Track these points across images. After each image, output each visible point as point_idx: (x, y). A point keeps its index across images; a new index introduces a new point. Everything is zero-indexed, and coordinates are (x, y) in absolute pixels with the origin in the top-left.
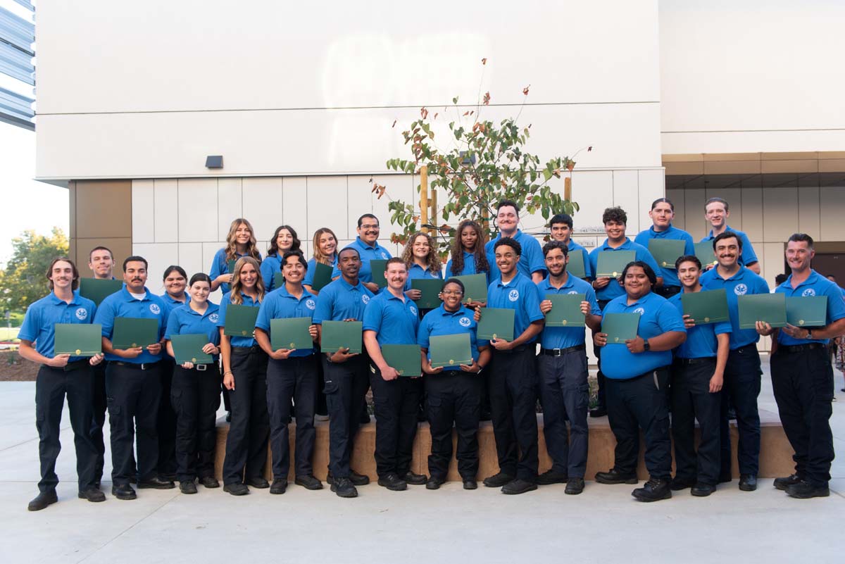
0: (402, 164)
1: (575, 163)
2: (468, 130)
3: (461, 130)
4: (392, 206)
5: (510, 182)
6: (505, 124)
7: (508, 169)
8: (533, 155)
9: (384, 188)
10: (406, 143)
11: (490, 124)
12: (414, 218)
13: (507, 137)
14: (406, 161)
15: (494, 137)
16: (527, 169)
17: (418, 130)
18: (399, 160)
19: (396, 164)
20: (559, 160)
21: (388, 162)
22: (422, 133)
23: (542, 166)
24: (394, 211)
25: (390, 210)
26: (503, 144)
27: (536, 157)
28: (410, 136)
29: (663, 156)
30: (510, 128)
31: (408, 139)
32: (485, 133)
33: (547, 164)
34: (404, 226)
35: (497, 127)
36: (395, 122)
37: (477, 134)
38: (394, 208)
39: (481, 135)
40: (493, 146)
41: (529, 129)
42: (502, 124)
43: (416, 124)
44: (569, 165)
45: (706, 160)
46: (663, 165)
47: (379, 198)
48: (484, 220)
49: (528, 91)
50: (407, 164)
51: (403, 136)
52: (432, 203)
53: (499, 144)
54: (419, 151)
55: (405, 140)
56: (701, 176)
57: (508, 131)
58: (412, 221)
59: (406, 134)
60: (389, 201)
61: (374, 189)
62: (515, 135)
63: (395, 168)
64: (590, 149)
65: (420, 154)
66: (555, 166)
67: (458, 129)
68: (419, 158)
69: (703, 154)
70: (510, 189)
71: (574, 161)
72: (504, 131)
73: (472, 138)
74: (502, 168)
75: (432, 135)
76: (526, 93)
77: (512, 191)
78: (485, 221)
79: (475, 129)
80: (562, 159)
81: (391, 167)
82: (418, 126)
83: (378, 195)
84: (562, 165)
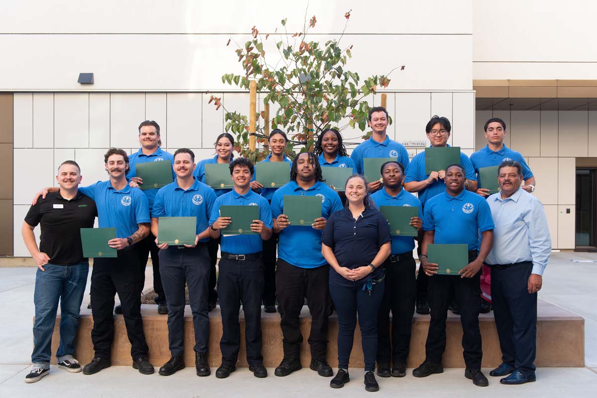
0: (236, 80)
1: (389, 80)
2: (296, 49)
3: (289, 48)
4: (228, 116)
5: (331, 97)
6: (329, 45)
7: (331, 85)
8: (353, 72)
9: (220, 99)
10: (239, 61)
11: (315, 45)
12: (246, 128)
13: (331, 57)
14: (239, 76)
15: (319, 56)
16: (347, 86)
17: (252, 48)
18: (233, 75)
19: (230, 78)
20: (376, 78)
21: (223, 77)
22: (255, 51)
23: (361, 83)
24: (229, 121)
25: (226, 120)
26: (327, 63)
27: (356, 74)
28: (242, 54)
29: (474, 81)
30: (333, 48)
31: (242, 57)
32: (310, 52)
33: (365, 81)
34: (238, 134)
35: (322, 48)
36: (230, 40)
37: (303, 53)
38: (230, 119)
39: (306, 54)
40: (319, 65)
41: (351, 50)
42: (326, 45)
43: (250, 43)
44: (385, 82)
45: (511, 85)
46: (474, 89)
47: (217, 109)
48: (309, 130)
49: (349, 15)
50: (241, 79)
51: (236, 54)
52: (265, 114)
53: (323, 63)
54: (250, 67)
55: (238, 58)
56: (506, 99)
57: (332, 51)
58: (245, 130)
59: (239, 52)
60: (226, 113)
61: (211, 101)
62: (338, 56)
63: (230, 82)
64: (403, 68)
65: (251, 70)
66: (372, 83)
67: (286, 49)
68: (250, 74)
69: (509, 80)
70: (331, 103)
71: (389, 78)
72: (328, 51)
73: (298, 56)
74: (325, 84)
75: (263, 53)
76: (347, 16)
77: (333, 105)
78: (310, 132)
79: (301, 48)
80: (379, 77)
81: (226, 81)
82: (252, 45)
83: (216, 106)
84: (378, 82)
